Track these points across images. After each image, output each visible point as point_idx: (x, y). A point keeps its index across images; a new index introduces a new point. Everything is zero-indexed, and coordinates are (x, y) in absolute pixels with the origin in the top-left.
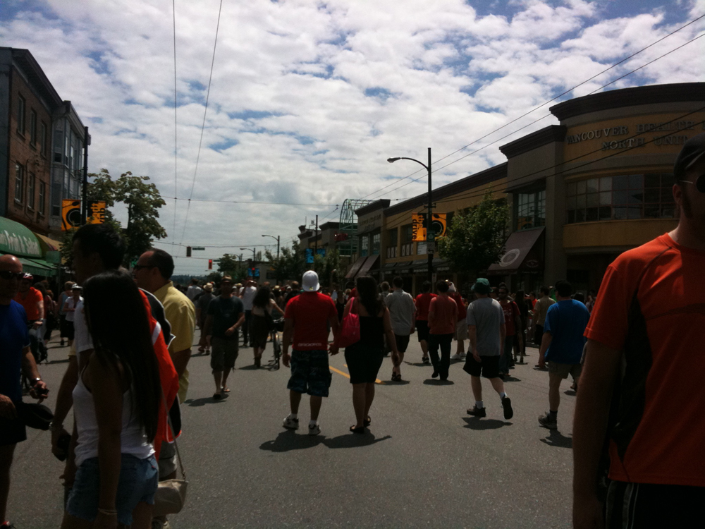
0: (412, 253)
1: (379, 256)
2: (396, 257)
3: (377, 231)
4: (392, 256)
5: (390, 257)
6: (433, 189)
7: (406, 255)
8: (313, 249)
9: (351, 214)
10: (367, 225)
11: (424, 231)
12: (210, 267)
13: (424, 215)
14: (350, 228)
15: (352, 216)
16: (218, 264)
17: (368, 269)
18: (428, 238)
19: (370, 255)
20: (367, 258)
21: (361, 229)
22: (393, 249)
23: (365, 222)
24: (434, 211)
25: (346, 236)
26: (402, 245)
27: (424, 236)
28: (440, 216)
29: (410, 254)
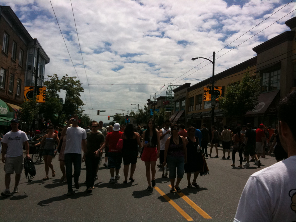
0: (201, 109)
1: (185, 111)
2: (193, 110)
3: (184, 99)
4: (191, 110)
5: (190, 111)
6: (215, 74)
7: (198, 109)
8: (153, 109)
9: (171, 92)
10: (179, 96)
11: (210, 95)
12: (109, 119)
13: (210, 87)
14: (170, 98)
15: (172, 93)
16: (113, 118)
17: (179, 117)
18: (212, 99)
19: (180, 110)
20: (179, 112)
21: (176, 99)
22: (191, 107)
23: (178, 95)
24: (215, 85)
25: (168, 102)
26: (196, 105)
27: (210, 98)
28: (219, 87)
29: (200, 109)
